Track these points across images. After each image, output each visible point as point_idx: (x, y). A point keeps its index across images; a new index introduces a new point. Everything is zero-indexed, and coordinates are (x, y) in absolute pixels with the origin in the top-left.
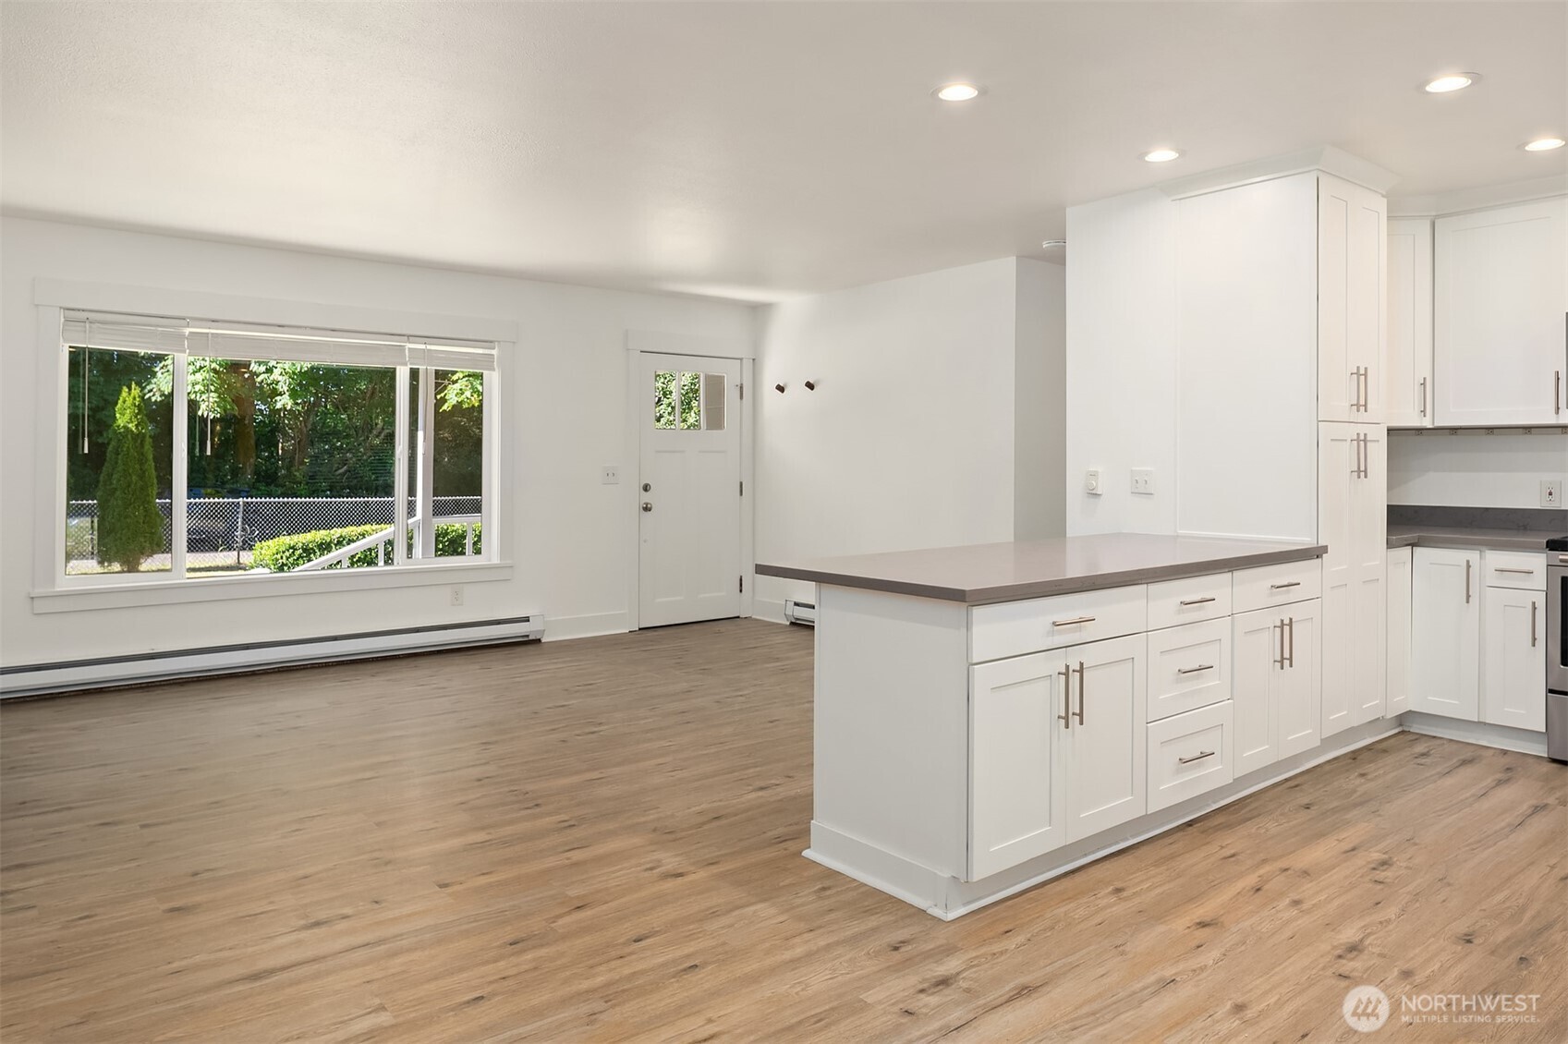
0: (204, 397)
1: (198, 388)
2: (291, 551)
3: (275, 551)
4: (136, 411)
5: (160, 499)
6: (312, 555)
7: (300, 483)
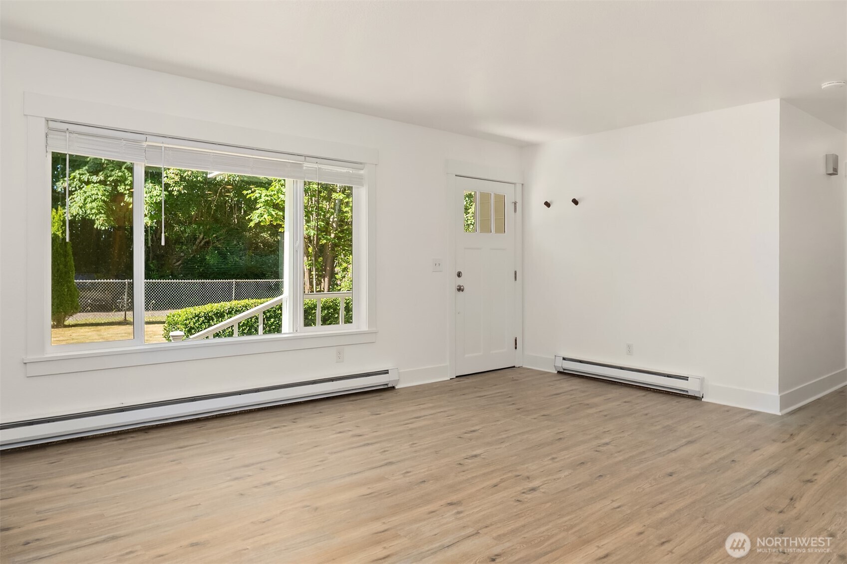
0: (98, 217)
1: (94, 211)
2: (196, 318)
3: (184, 318)
4: (62, 224)
5: (76, 280)
6: (211, 321)
7: (153, 271)
